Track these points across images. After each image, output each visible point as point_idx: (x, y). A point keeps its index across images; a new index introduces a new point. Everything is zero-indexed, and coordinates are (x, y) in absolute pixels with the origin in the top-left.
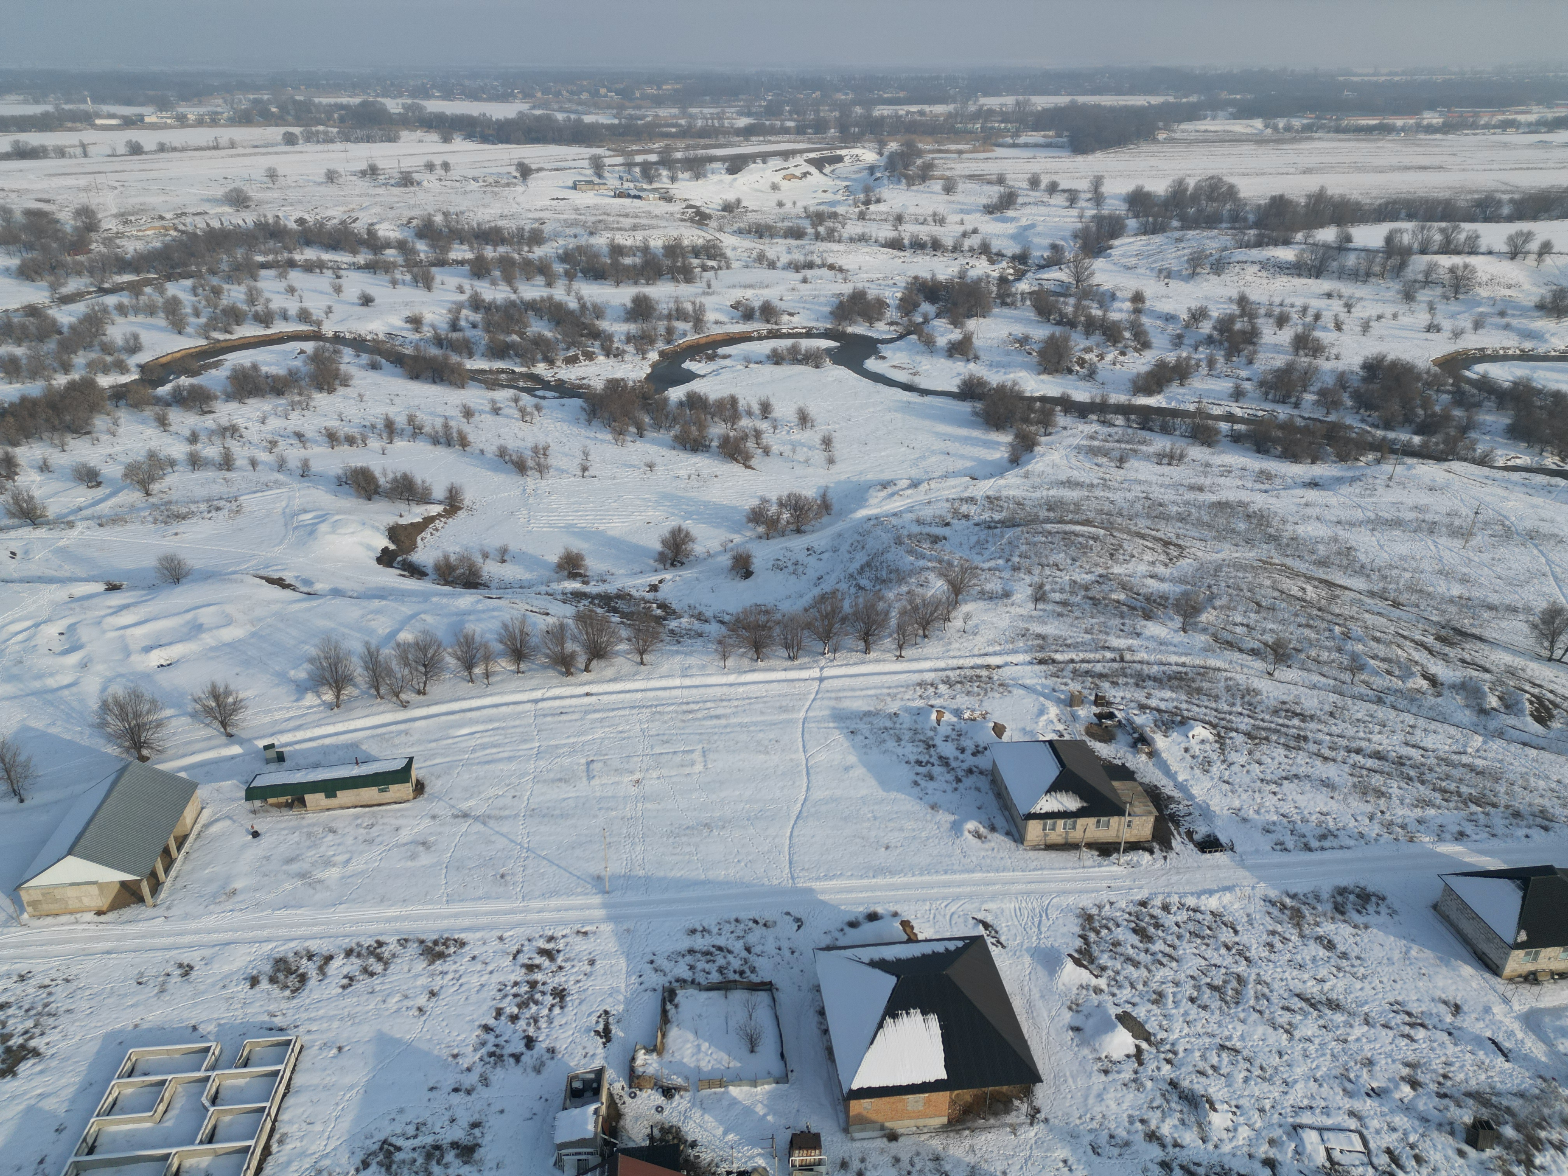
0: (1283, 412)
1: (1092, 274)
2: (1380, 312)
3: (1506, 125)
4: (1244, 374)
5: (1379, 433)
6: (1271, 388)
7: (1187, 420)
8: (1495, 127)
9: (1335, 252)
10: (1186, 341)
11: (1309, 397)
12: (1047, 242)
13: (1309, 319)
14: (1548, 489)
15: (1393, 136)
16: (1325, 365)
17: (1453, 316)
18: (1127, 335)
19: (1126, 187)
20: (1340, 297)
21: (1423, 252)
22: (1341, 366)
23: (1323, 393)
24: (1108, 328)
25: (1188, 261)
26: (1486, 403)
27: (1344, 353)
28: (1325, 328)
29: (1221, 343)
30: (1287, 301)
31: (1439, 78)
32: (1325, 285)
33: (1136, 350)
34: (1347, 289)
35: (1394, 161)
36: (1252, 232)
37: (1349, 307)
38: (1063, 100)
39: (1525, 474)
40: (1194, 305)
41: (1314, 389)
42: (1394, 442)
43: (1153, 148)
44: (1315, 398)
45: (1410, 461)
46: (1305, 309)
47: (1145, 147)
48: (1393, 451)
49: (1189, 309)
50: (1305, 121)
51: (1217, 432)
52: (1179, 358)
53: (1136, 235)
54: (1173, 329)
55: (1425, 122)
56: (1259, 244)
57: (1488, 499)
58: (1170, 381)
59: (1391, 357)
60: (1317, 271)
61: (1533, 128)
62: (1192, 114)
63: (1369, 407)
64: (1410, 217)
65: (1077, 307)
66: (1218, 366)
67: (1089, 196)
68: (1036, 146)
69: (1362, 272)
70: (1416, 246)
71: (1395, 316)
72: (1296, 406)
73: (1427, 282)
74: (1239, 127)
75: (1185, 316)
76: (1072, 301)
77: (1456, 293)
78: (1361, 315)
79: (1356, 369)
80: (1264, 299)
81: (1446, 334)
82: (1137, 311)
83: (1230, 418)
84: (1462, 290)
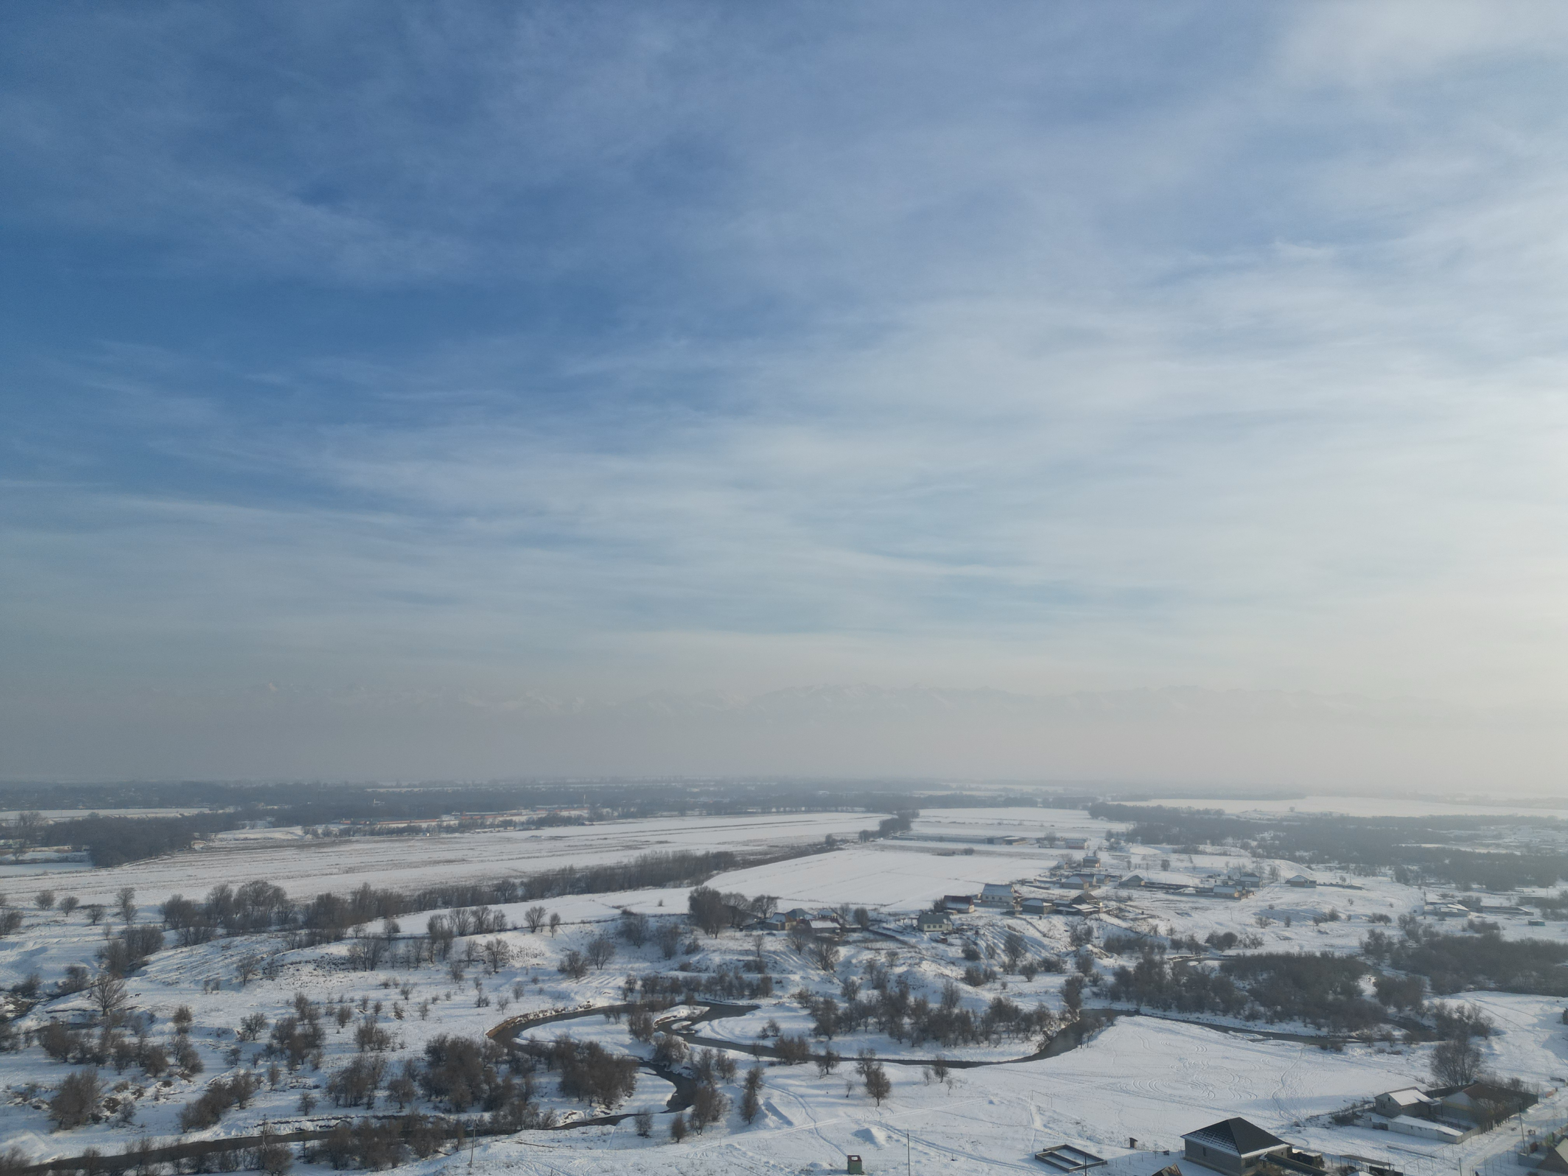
0: (356, 1116)
1: (124, 996)
2: (434, 995)
3: (506, 824)
4: (310, 1081)
5: (453, 1118)
6: (341, 1091)
7: (252, 1149)
8: (498, 826)
9: (386, 943)
10: (243, 1056)
11: (381, 1094)
12: (64, 965)
13: (370, 1012)
14: (603, 1138)
15: (420, 836)
16: (392, 1056)
17: (496, 989)
18: (171, 1060)
19: (163, 898)
20: (396, 985)
21: (462, 934)
22: (406, 1054)
23: (393, 1087)
24: (147, 1057)
25: (238, 969)
26: (539, 1066)
27: (408, 1040)
28: (387, 1019)
29: (282, 1051)
30: (347, 997)
31: (450, 789)
32: (381, 975)
33: (184, 1076)
34: (402, 976)
35: (425, 857)
36: (304, 932)
37: (405, 993)
38: (81, 814)
39: (582, 1129)
40: (248, 1015)
41: (384, 1084)
42: (467, 1123)
43: (190, 857)
44: (386, 1093)
45: (485, 1140)
46: (365, 1002)
47: (180, 857)
48: (469, 1134)
49: (243, 1020)
50: (342, 827)
51: (288, 1155)
52: (236, 1078)
53: (176, 947)
54: (226, 1045)
55: (445, 824)
56: (311, 943)
57: (558, 1162)
58: (227, 1106)
59: (451, 1037)
60: (370, 962)
61: (525, 826)
62: (230, 824)
63: (439, 1092)
64: (446, 904)
65: (104, 1038)
66: (282, 1077)
67: (116, 910)
68: (47, 861)
69: (412, 959)
70: (455, 929)
71: (448, 996)
72: (369, 1106)
73: (470, 961)
74: (279, 834)
75: (239, 1028)
76: (97, 1031)
77: (495, 967)
78: (418, 1000)
79: (422, 1055)
80: (323, 998)
81: (494, 1006)
82: (182, 1031)
83: (301, 1135)
84: (500, 964)
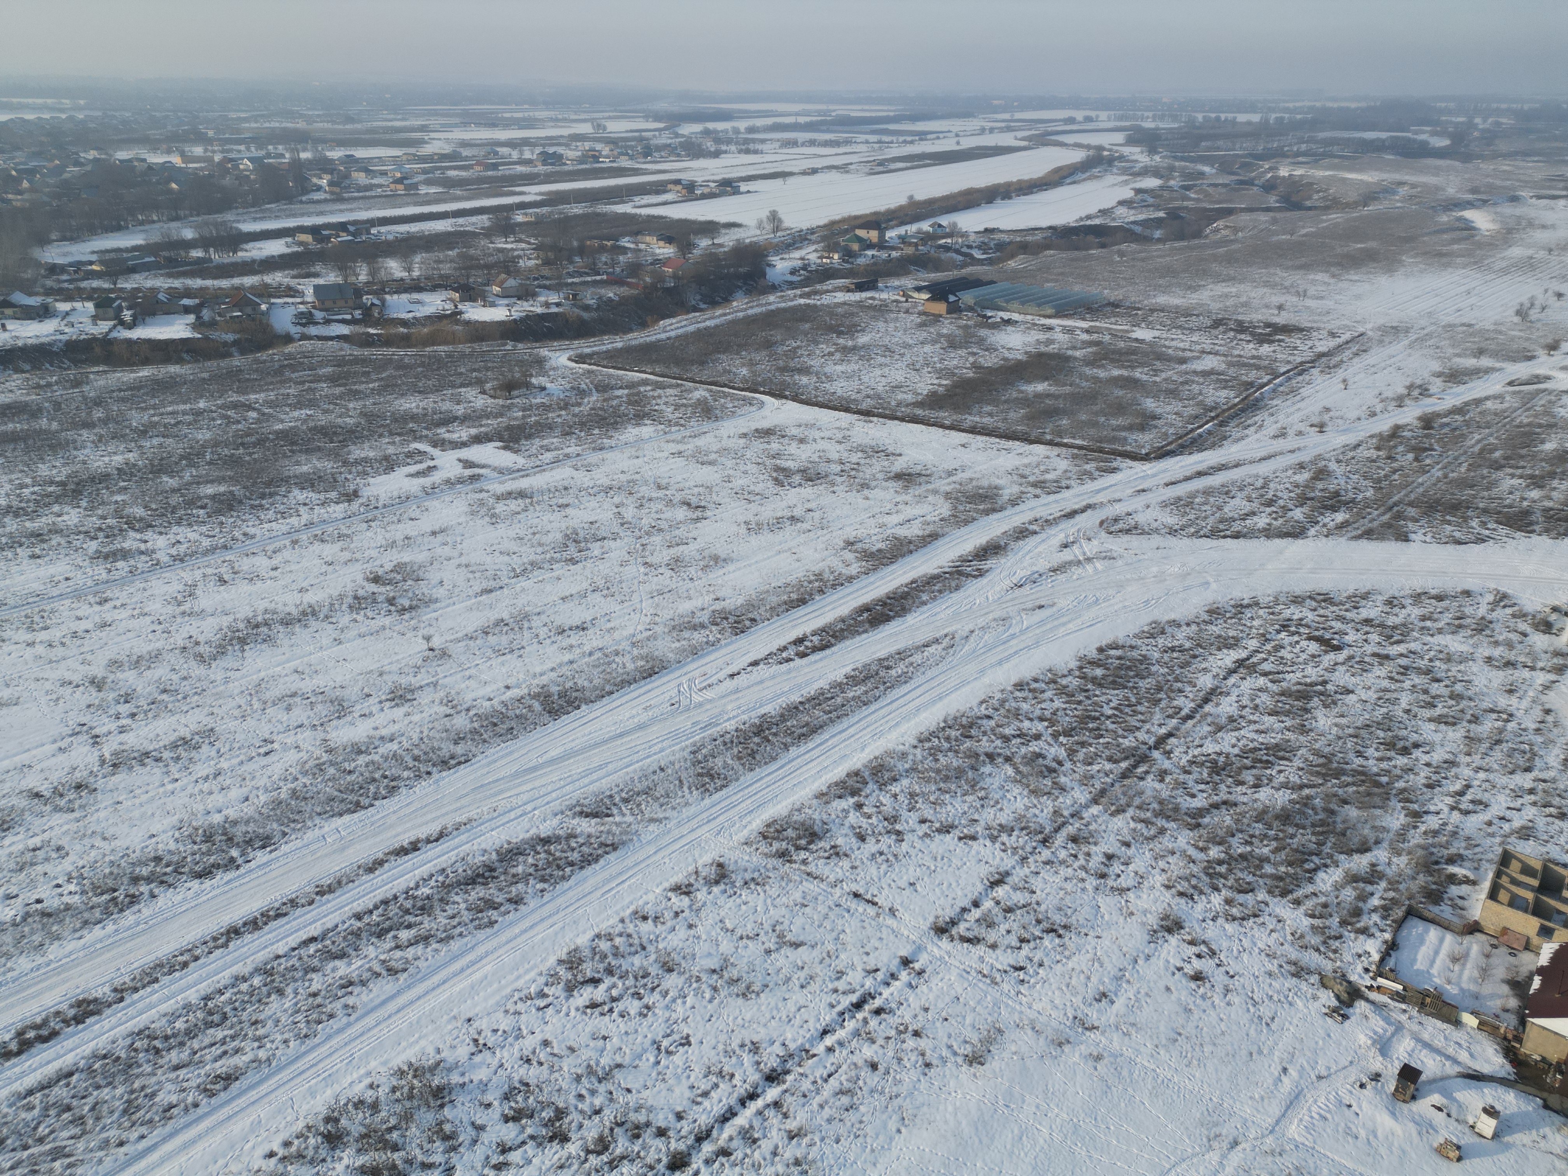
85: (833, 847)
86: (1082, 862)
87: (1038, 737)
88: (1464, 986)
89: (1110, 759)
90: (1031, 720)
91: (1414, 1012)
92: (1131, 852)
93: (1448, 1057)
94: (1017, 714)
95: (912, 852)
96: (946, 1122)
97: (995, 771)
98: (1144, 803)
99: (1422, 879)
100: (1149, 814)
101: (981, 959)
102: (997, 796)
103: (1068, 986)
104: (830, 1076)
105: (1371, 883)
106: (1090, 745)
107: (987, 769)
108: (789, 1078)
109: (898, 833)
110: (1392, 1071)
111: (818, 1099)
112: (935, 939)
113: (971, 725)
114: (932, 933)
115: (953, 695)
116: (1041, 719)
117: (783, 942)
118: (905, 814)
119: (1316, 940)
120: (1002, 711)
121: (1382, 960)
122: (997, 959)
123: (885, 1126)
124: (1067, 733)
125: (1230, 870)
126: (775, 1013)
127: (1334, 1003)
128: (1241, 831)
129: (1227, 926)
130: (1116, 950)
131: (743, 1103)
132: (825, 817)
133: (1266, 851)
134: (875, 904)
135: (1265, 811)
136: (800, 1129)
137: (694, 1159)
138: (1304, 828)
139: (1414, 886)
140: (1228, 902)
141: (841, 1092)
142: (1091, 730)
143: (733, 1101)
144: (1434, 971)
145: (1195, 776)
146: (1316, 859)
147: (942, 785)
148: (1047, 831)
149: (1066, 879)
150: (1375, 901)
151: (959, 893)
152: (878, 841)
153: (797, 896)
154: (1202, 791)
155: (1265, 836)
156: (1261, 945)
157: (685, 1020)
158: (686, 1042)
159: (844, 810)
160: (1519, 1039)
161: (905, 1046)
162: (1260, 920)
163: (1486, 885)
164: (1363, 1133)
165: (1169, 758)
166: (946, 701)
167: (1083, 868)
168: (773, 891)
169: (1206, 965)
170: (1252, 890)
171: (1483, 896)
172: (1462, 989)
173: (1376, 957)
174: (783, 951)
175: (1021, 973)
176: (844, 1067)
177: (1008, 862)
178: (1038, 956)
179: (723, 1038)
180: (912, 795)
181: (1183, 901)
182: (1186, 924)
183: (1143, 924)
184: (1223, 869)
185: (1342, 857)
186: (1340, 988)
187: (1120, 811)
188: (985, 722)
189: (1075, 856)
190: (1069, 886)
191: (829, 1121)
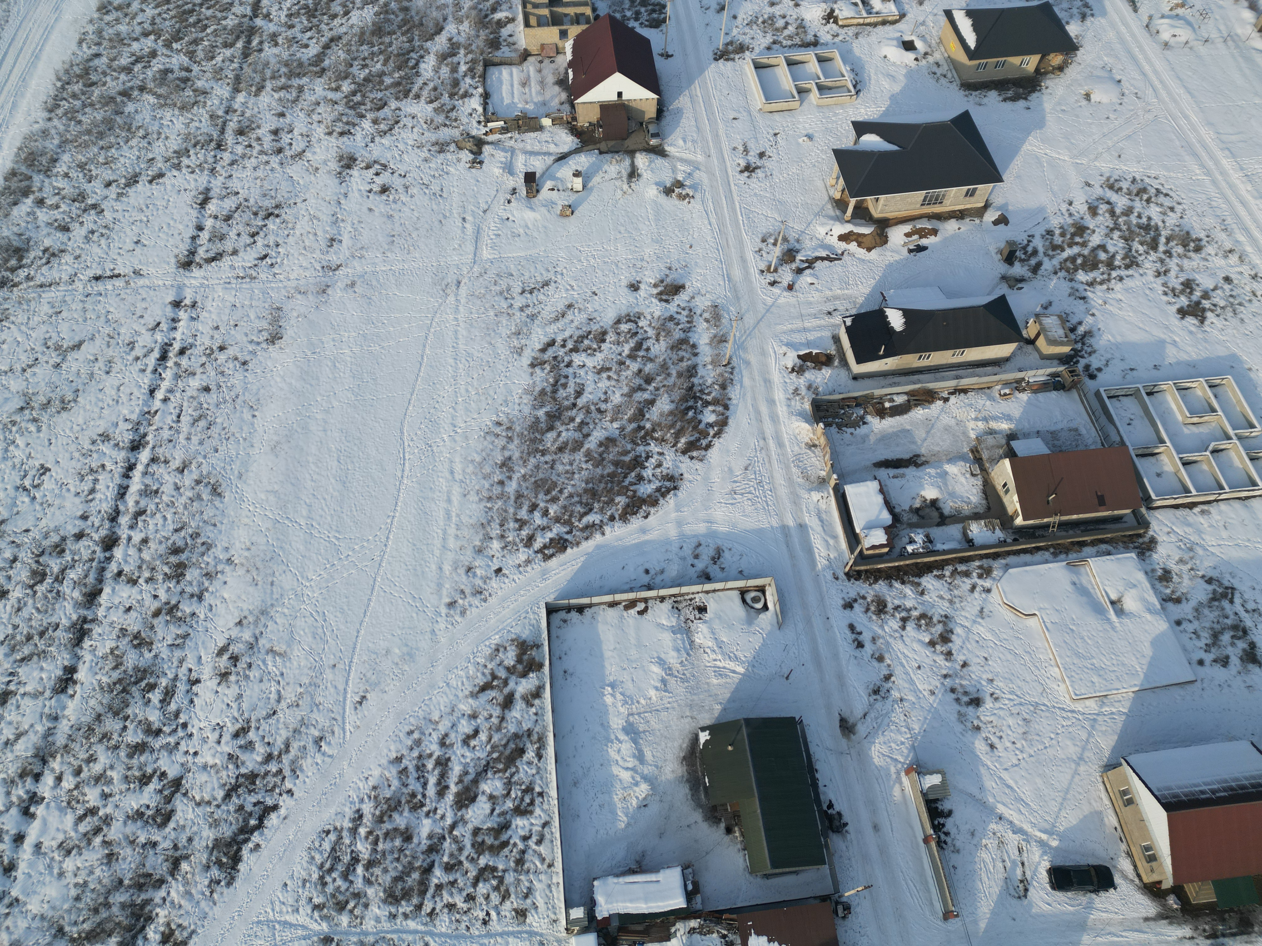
85: (45, 251)
86: (258, 148)
87: (153, 54)
88: (535, 100)
89: (226, 45)
90: (137, 39)
91: (516, 135)
92: (288, 119)
93: (545, 154)
94: (120, 40)
95: (118, 216)
96: (281, 389)
97: (138, 105)
98: (274, 72)
99: (483, 34)
100: (283, 80)
101: (232, 267)
102: (155, 128)
103: (305, 248)
104: (179, 417)
105: (454, 55)
106: (202, 39)
107: (130, 108)
108: (149, 438)
109: (94, 206)
110: (519, 182)
111: (182, 437)
112: (187, 274)
113: (86, 72)
114: (181, 270)
115: (48, 48)
116: (146, 34)
117: (63, 351)
118: (88, 187)
119: (440, 119)
120: (105, 43)
121: (485, 109)
122: (244, 260)
123: (242, 419)
124: (177, 37)
125: (363, 96)
126: (101, 404)
127: (471, 157)
128: (355, 59)
129: (383, 141)
130: (323, 203)
131: (127, 476)
132: (15, 229)
133: (379, 66)
134: (118, 276)
135: (363, 33)
136: (184, 462)
137: (120, 533)
138: (395, 33)
139: (480, 42)
140: (375, 122)
141: (196, 421)
142: (194, 25)
143: (118, 480)
144: (516, 100)
145: (298, 27)
146: (413, 55)
147: (101, 143)
148: (215, 136)
149: (255, 169)
150: (463, 68)
151: (181, 227)
152: (82, 223)
153: (46, 309)
154: (311, 38)
155: (373, 54)
156: (411, 142)
157: (29, 456)
158: (44, 470)
159: (28, 214)
160: (574, 119)
161: (219, 362)
162: (401, 124)
163: (520, 18)
164: (521, 231)
165: (271, 21)
166: (44, 57)
167: (262, 152)
168: (21, 318)
169: (384, 178)
170: (385, 104)
171: (522, 27)
172: (535, 104)
173: (480, 109)
174: (69, 358)
175: (268, 259)
176: (185, 404)
177: (202, 180)
178: (271, 240)
179: (72, 448)
180: (81, 166)
181: (345, 139)
182: (357, 156)
183: (329, 172)
184: (358, 98)
185: (429, 44)
186: (470, 145)
187: (260, 88)
188: (96, 62)
189: (250, 146)
190: (260, 173)
191: (201, 443)
